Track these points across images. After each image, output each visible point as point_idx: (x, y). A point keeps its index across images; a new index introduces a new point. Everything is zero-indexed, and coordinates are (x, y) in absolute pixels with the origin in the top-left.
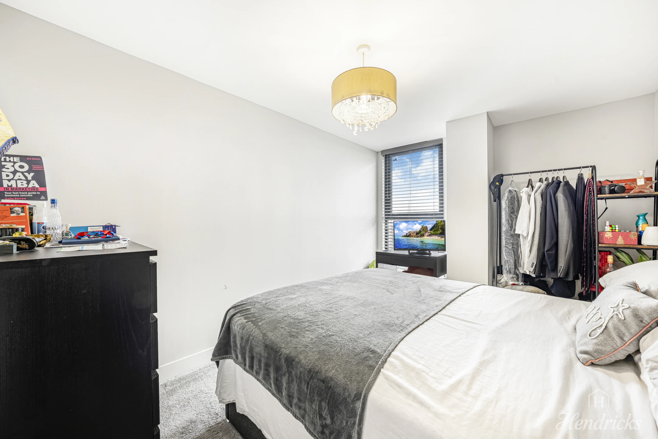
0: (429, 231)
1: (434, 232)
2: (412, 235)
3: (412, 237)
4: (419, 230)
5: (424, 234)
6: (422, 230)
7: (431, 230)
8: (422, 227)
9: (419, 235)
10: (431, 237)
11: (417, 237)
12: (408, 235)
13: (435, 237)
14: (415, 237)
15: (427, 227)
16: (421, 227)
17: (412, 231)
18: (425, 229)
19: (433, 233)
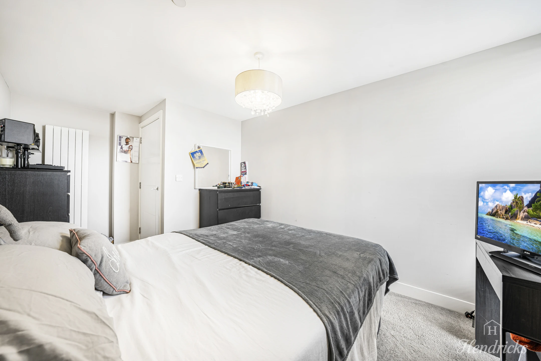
0: (526, 208)
1: (535, 211)
2: (499, 212)
3: (500, 217)
4: (510, 204)
5: (517, 214)
6: (515, 203)
7: (529, 206)
8: (515, 198)
9: (510, 213)
10: (529, 224)
11: (507, 219)
12: (494, 211)
13: (536, 224)
14: (503, 218)
15: (522, 199)
16: (513, 198)
17: (500, 204)
18: (519, 202)
19: (531, 212)
